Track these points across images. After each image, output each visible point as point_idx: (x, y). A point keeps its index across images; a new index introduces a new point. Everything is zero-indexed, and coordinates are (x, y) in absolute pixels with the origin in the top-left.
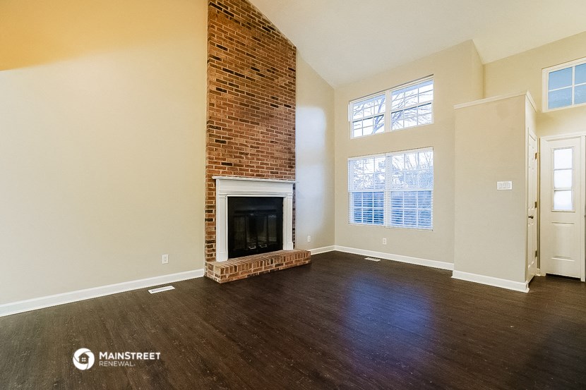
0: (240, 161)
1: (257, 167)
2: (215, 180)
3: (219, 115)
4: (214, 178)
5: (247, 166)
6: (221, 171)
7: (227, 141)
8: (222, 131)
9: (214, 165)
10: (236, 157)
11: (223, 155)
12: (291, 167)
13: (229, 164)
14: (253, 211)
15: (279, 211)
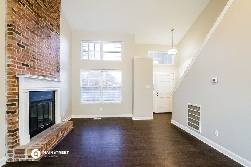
0: (34, 64)
1: (43, 70)
2: (18, 78)
3: (20, 23)
4: (17, 76)
5: (38, 68)
6: (22, 70)
7: (25, 46)
8: (22, 37)
9: (17, 65)
10: (31, 61)
11: (23, 57)
12: (58, 72)
13: (27, 66)
14: (41, 101)
15: (53, 100)
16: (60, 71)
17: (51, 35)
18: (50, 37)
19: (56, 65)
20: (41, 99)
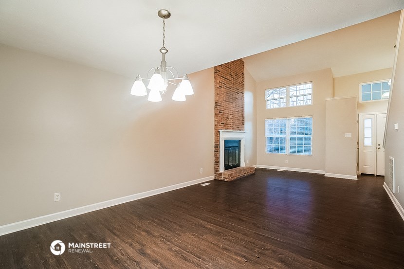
0: (227, 122)
1: (232, 125)
2: (219, 132)
3: (220, 99)
4: (219, 130)
5: (229, 124)
6: (221, 127)
7: (223, 112)
8: (221, 107)
9: (219, 124)
10: (225, 120)
11: (221, 119)
12: (243, 124)
13: (223, 124)
14: (231, 147)
15: (239, 147)
16: (245, 123)
17: (237, 97)
18: (237, 98)
19: (242, 119)
20: (231, 146)
